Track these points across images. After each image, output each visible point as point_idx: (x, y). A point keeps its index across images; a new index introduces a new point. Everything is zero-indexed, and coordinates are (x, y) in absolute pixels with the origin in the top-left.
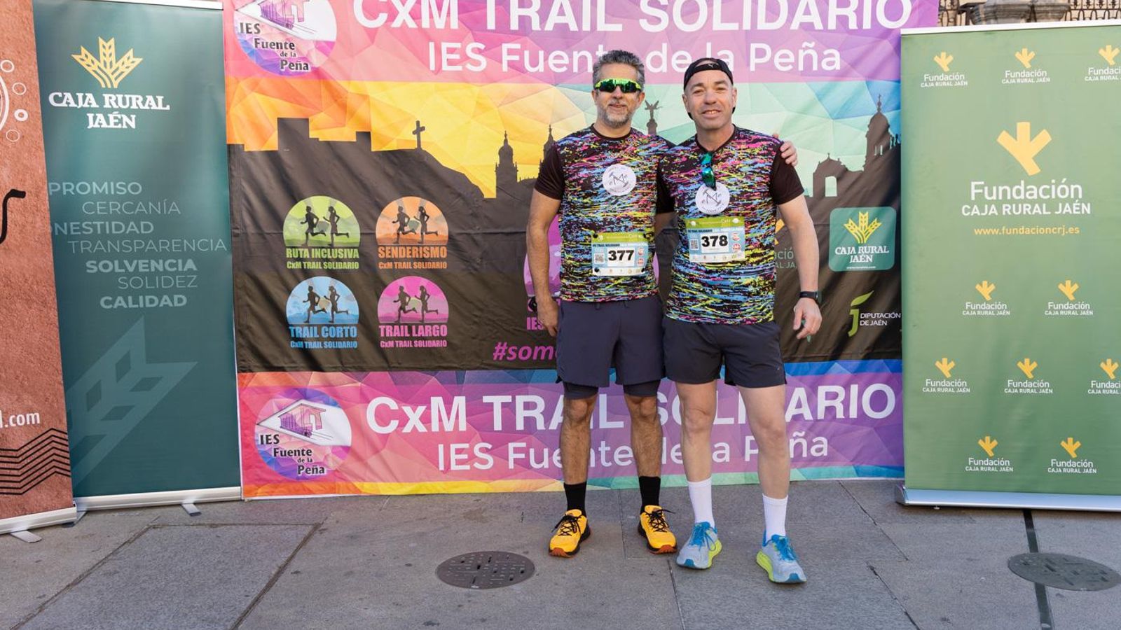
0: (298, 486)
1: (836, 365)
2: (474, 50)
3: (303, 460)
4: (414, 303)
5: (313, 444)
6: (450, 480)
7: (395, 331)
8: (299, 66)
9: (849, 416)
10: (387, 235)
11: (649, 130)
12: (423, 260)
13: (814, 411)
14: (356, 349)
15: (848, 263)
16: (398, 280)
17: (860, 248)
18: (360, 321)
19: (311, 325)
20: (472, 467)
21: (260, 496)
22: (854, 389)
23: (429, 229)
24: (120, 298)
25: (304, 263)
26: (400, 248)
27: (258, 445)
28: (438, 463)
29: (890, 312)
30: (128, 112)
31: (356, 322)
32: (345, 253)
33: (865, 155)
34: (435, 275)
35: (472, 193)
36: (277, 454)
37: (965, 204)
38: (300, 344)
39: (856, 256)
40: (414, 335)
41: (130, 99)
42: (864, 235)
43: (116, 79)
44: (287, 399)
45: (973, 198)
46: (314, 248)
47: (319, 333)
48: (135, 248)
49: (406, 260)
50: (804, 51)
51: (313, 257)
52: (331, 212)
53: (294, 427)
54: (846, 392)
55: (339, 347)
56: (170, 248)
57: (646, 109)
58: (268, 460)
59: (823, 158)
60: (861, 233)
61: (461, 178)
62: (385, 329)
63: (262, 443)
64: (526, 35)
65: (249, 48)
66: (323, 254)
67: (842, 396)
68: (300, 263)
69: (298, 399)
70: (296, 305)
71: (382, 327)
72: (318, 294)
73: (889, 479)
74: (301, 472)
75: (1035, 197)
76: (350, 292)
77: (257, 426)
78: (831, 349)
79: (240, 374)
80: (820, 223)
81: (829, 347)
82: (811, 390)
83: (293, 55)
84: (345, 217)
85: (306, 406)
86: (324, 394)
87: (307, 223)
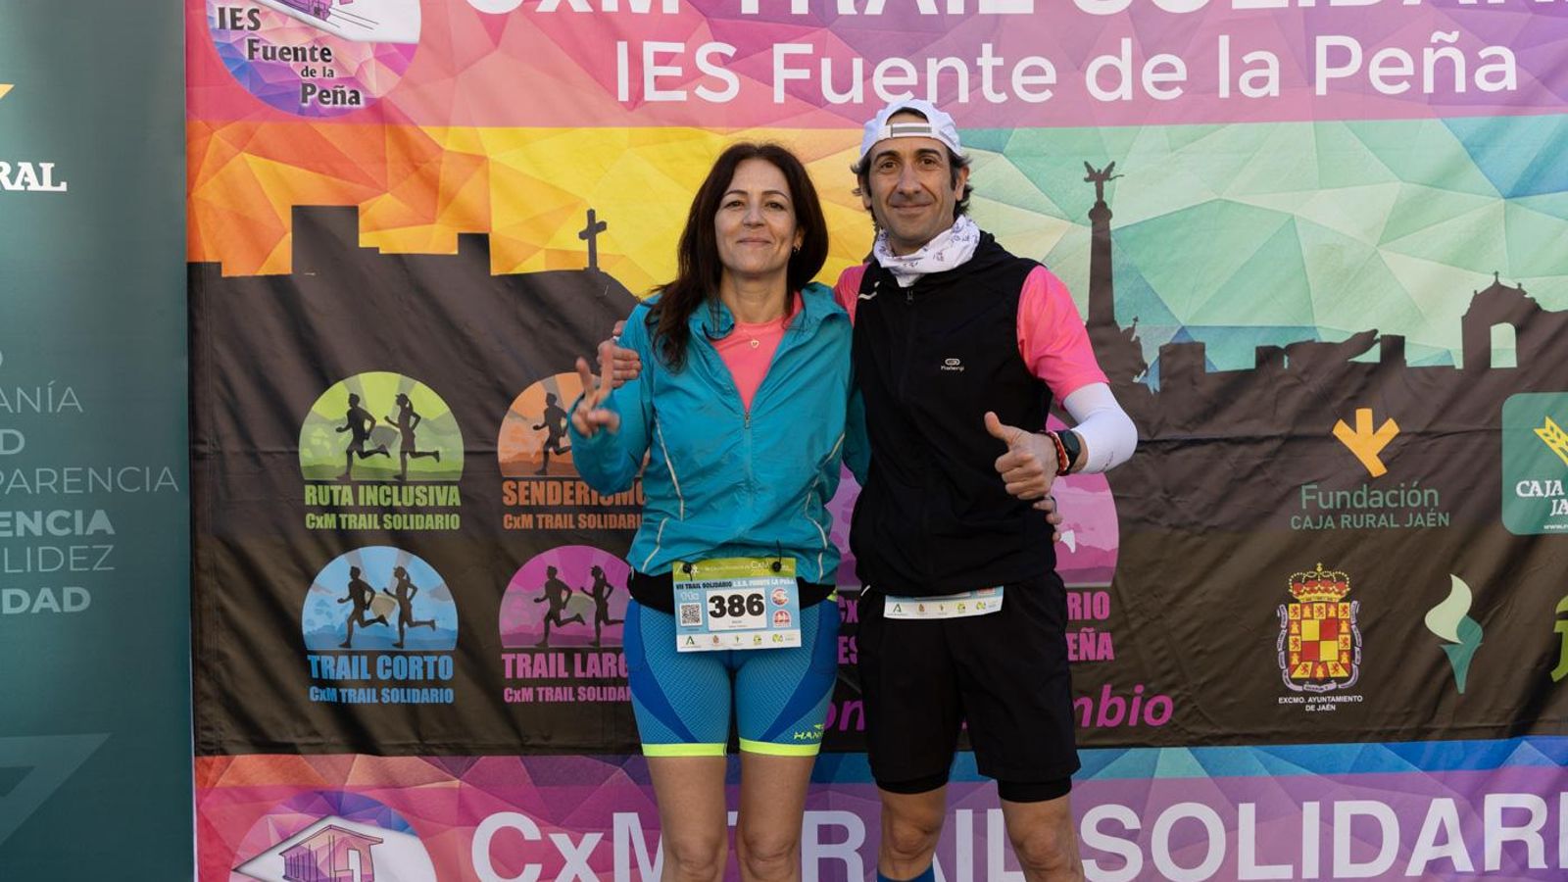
1: (1526, 748)
2: (712, 59)
4: (580, 604)
7: (536, 666)
8: (339, 96)
9: (1557, 865)
10: (521, 454)
11: (1094, 224)
12: (599, 509)
13: (1476, 851)
14: (451, 704)
15: (1546, 517)
16: (543, 555)
18: (460, 643)
19: (355, 653)
25: (343, 516)
26: (551, 484)
31: (452, 647)
32: (432, 496)
38: (331, 694)
39: (1563, 502)
40: (578, 674)
44: (300, 815)
46: (365, 483)
47: (372, 668)
49: (561, 509)
50: (1435, 52)
51: (361, 503)
52: (403, 407)
54: (1549, 810)
55: (414, 701)
56: (59, 485)
57: (1087, 180)
59: (1484, 283)
62: (514, 662)
64: (825, 27)
65: (237, 59)
66: (382, 497)
67: (1540, 819)
68: (334, 516)
69: (323, 814)
70: (325, 609)
71: (508, 658)
72: (370, 584)
76: (438, 580)
77: (233, 873)
78: (1513, 710)
79: (200, 759)
80: (1480, 427)
81: (1509, 702)
82: (1468, 803)
83: (327, 72)
84: (432, 418)
85: (341, 830)
86: (380, 804)
87: (350, 430)
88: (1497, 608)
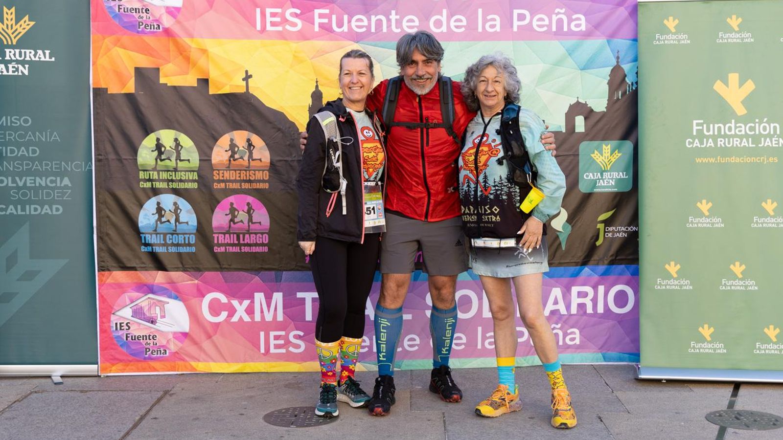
0: (144, 365)
1: (587, 270)
2: (292, 15)
3: (149, 344)
4: (242, 216)
5: (159, 330)
6: (269, 361)
7: (226, 239)
8: (152, 27)
9: (597, 311)
10: (220, 161)
12: (250, 181)
13: (568, 307)
14: (194, 253)
15: (594, 186)
16: (228, 198)
17: (604, 173)
18: (197, 230)
19: (158, 233)
20: (288, 351)
21: (114, 373)
22: (601, 289)
23: (255, 156)
24: (11, 207)
25: (154, 183)
26: (231, 172)
27: (113, 331)
28: (260, 347)
29: (630, 226)
30: (23, 63)
31: (195, 232)
32: (187, 176)
33: (607, 99)
34: (259, 194)
35: (289, 128)
36: (128, 338)
37: (689, 138)
38: (150, 249)
39: (601, 181)
40: (242, 242)
41: (25, 52)
42: (608, 164)
43: (15, 38)
44: (138, 294)
45: (695, 133)
46: (162, 171)
47: (165, 239)
48: (25, 167)
49: (235, 181)
50: (556, 16)
51: (161, 178)
52: (176, 143)
53: (143, 317)
54: (594, 292)
55: (180, 251)
56: (51, 168)
58: (121, 344)
59: (573, 101)
60: (605, 162)
61: (280, 116)
62: (218, 237)
63: (116, 329)
64: (333, 3)
65: (114, 12)
66: (169, 176)
67: (591, 295)
68: (150, 183)
69: (146, 293)
70: (147, 217)
71: (215, 236)
72: (164, 208)
73: (630, 364)
74: (148, 353)
75: (743, 133)
76: (189, 207)
77: (112, 315)
78: (582, 256)
79: (100, 273)
80: (571, 153)
81: (580, 254)
82: (565, 290)
83: (148, 18)
84: (187, 147)
85: (153, 299)
86: (168, 289)
87: (157, 151)
88: (576, 220)
